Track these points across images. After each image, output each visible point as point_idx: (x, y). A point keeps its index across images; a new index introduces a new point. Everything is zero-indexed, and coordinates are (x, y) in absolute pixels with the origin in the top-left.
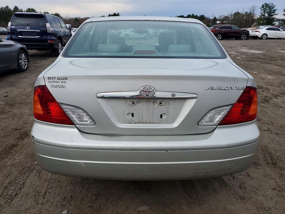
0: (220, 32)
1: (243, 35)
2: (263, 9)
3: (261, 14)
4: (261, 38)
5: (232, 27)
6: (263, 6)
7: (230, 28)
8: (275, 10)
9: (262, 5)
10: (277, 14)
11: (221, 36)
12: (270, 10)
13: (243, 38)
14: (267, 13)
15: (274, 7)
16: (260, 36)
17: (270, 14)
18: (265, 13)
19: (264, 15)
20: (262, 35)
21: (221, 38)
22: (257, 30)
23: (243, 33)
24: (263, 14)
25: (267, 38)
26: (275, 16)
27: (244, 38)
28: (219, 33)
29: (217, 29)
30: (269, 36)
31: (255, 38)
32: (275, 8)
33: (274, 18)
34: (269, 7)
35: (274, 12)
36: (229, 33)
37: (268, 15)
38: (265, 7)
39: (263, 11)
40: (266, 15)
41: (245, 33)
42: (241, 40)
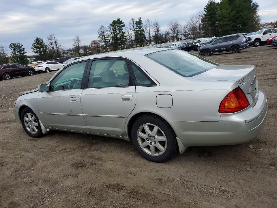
0: (6, 71)
1: (30, 72)
2: (11, 48)
3: (12, 53)
4: (45, 72)
5: (16, 65)
6: (11, 46)
7: (15, 66)
8: (24, 49)
9: (10, 44)
10: (26, 52)
11: (8, 75)
12: (19, 48)
13: (30, 74)
14: (17, 51)
15: (21, 46)
16: (44, 70)
17: (20, 52)
18: (15, 52)
19: (15, 54)
20: (45, 69)
21: (9, 77)
22: (39, 65)
23: (29, 69)
24: (14, 52)
25: (50, 71)
26: (25, 53)
27: (32, 74)
28: (6, 73)
29: (1, 69)
30: (51, 69)
31: (40, 72)
32: (23, 47)
33: (26, 56)
34: (17, 46)
35: (23, 50)
36: (16, 71)
37: (19, 53)
38: (13, 47)
39: (13, 50)
40: (18, 53)
41: (31, 69)
42: (29, 76)
